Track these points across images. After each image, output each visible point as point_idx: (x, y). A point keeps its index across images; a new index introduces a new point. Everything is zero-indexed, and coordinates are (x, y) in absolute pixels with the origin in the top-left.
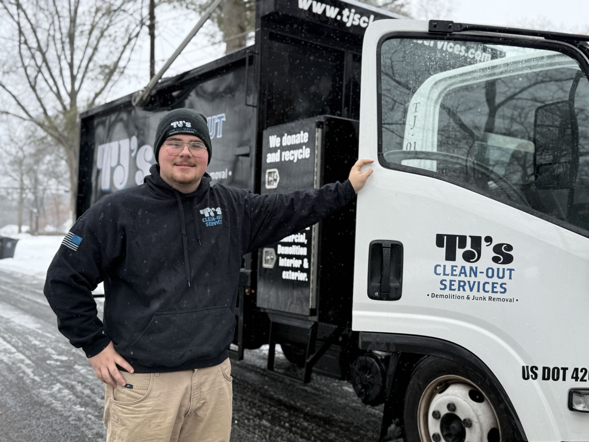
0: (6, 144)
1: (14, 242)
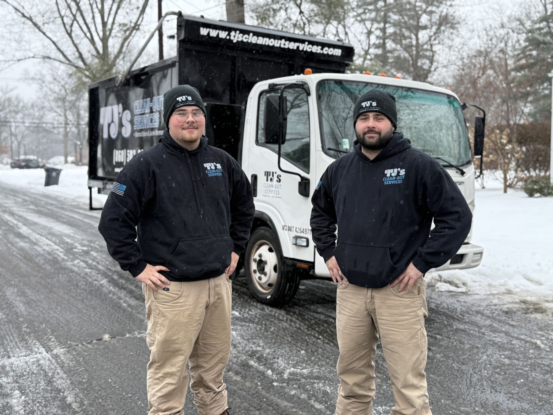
0: (50, 83)
1: (58, 172)
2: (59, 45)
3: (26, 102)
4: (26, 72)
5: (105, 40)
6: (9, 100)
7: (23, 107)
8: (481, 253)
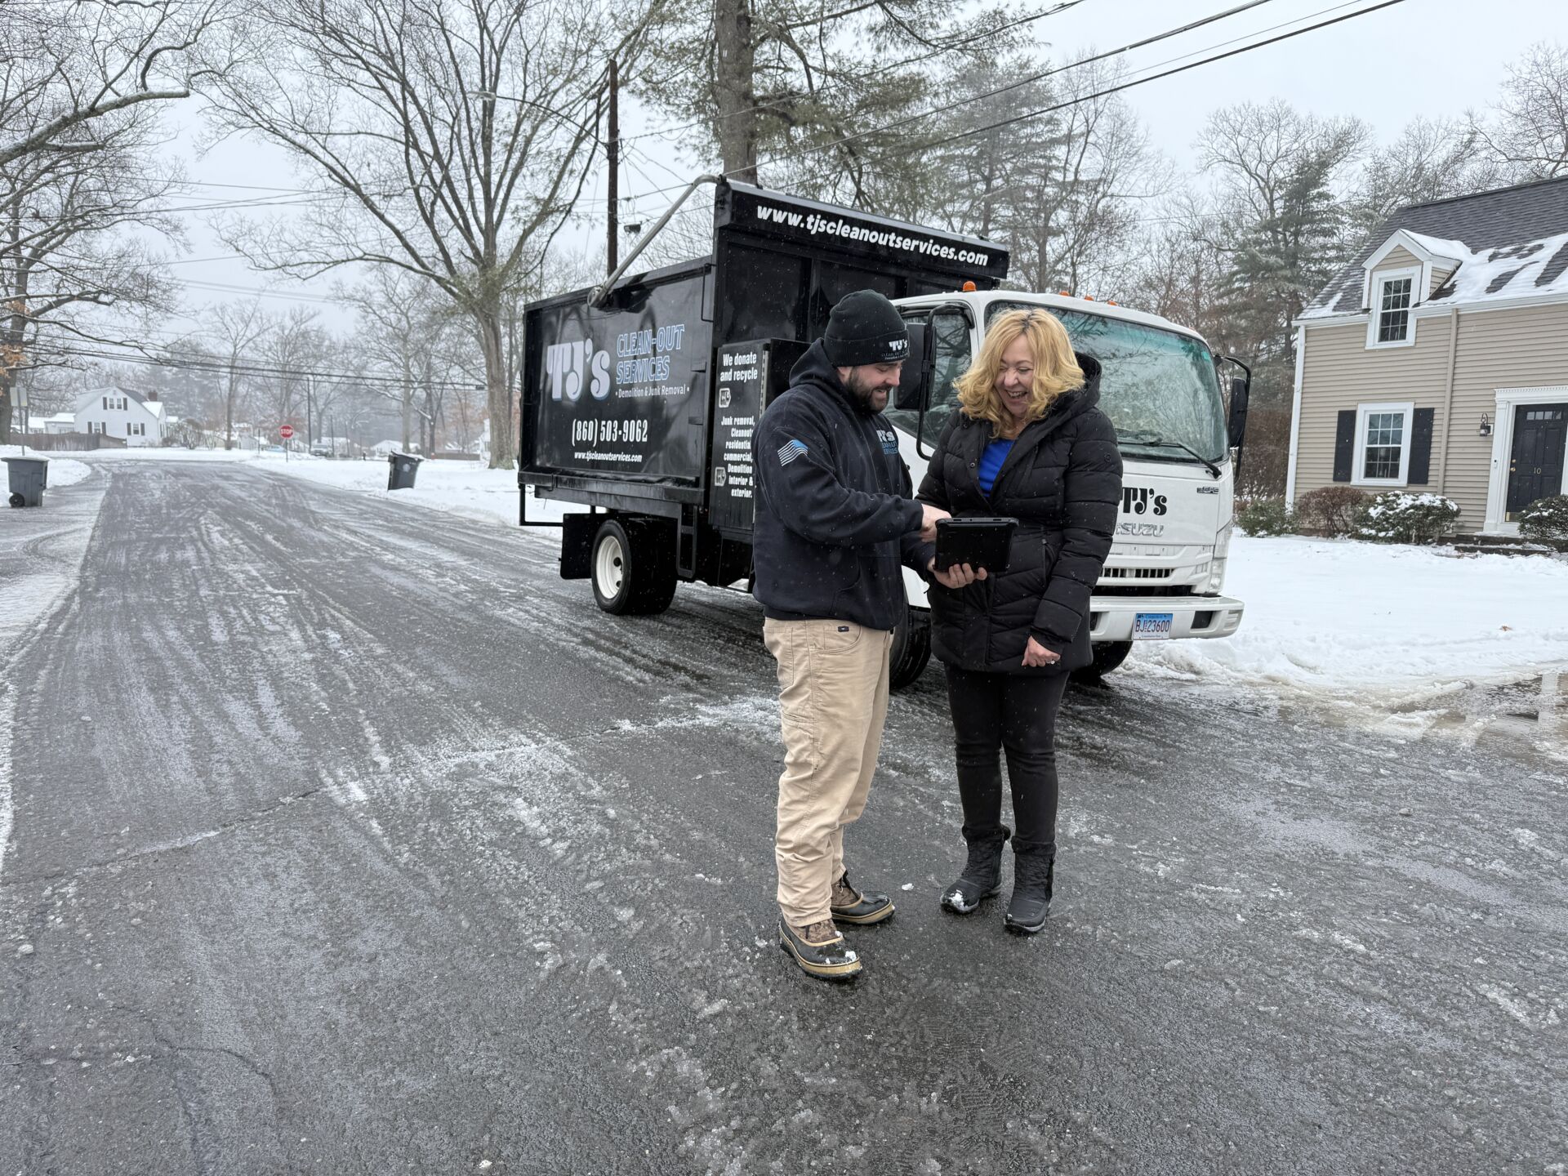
1: (411, 462)
2: (408, 237)
3: (334, 339)
4: (339, 285)
5: (490, 231)
6: (305, 334)
7: (329, 348)
8: (1239, 612)
